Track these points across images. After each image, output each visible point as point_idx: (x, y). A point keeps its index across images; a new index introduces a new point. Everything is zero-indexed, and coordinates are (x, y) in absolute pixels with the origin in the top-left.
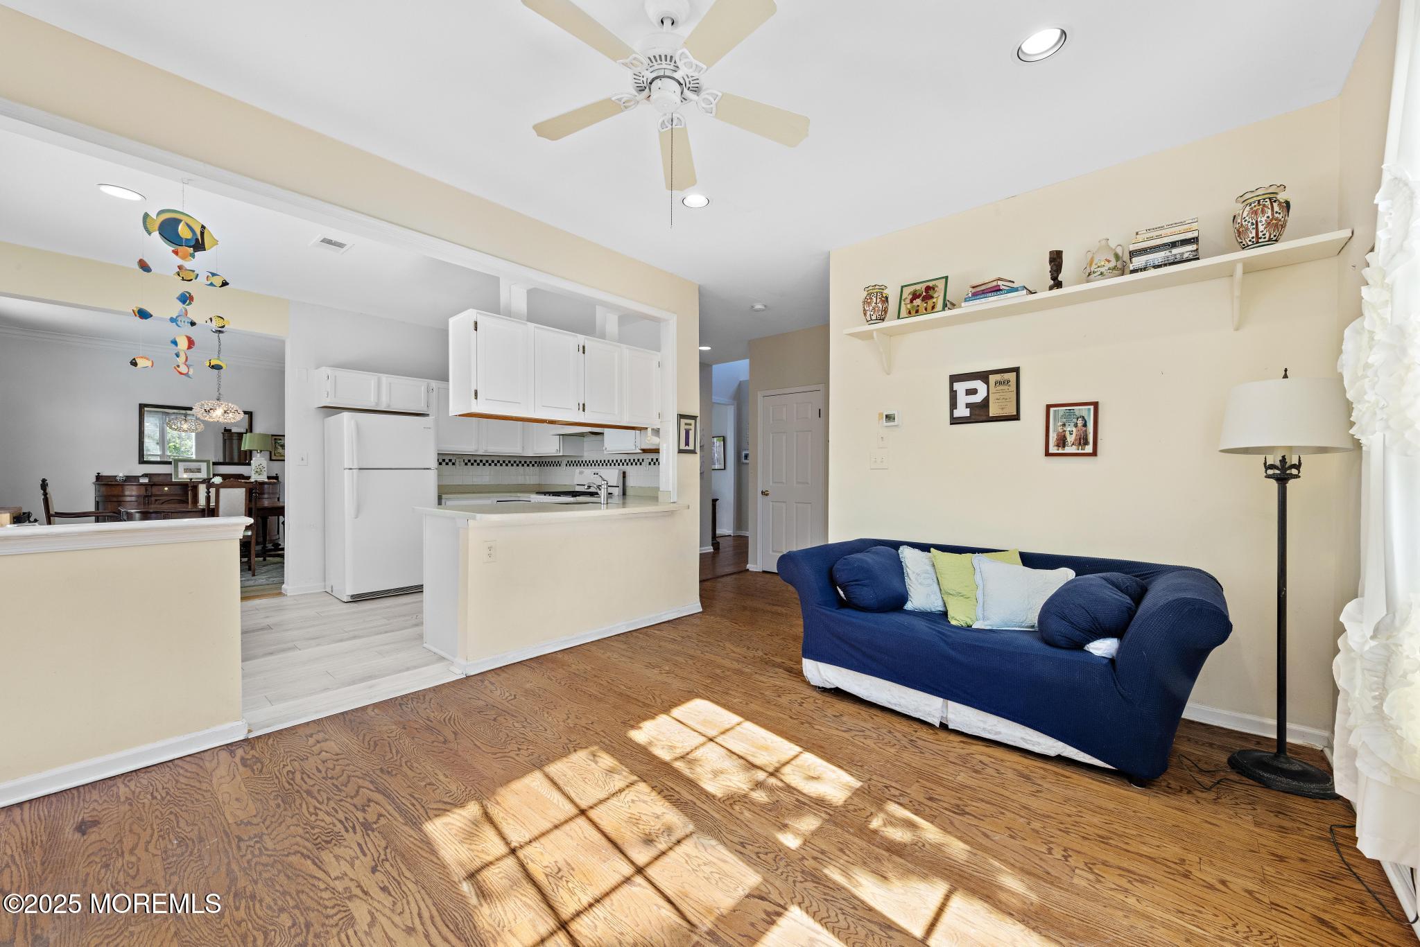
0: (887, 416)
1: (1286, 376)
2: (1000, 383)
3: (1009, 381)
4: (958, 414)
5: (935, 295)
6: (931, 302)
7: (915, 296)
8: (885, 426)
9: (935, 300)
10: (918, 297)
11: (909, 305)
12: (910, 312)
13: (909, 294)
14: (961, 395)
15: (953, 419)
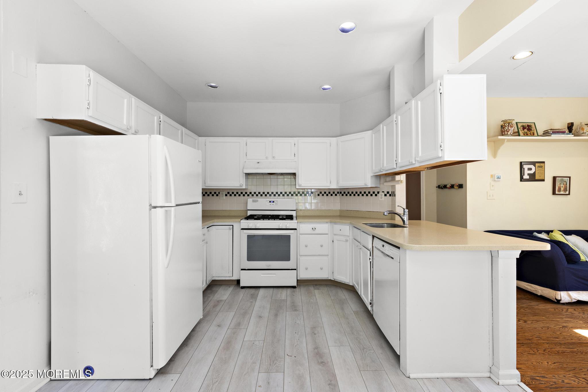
0: (497, 177)
2: (539, 167)
3: (542, 167)
4: (525, 177)
5: (532, 129)
6: (532, 132)
7: (524, 128)
8: (495, 181)
9: (533, 131)
10: (526, 128)
11: (523, 131)
12: (524, 134)
13: (521, 126)
14: (526, 170)
15: (522, 179)
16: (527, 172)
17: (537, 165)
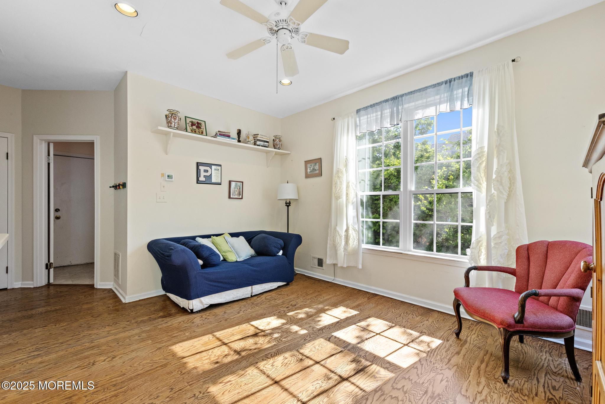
0: (168, 176)
1: (288, 183)
2: (216, 170)
3: (218, 170)
4: (201, 179)
5: (202, 127)
6: (200, 130)
7: (193, 124)
8: (166, 181)
9: (202, 130)
10: (195, 125)
11: (191, 127)
12: (192, 131)
13: (190, 122)
14: (202, 171)
15: (198, 182)
16: (203, 174)
17: (213, 167)
